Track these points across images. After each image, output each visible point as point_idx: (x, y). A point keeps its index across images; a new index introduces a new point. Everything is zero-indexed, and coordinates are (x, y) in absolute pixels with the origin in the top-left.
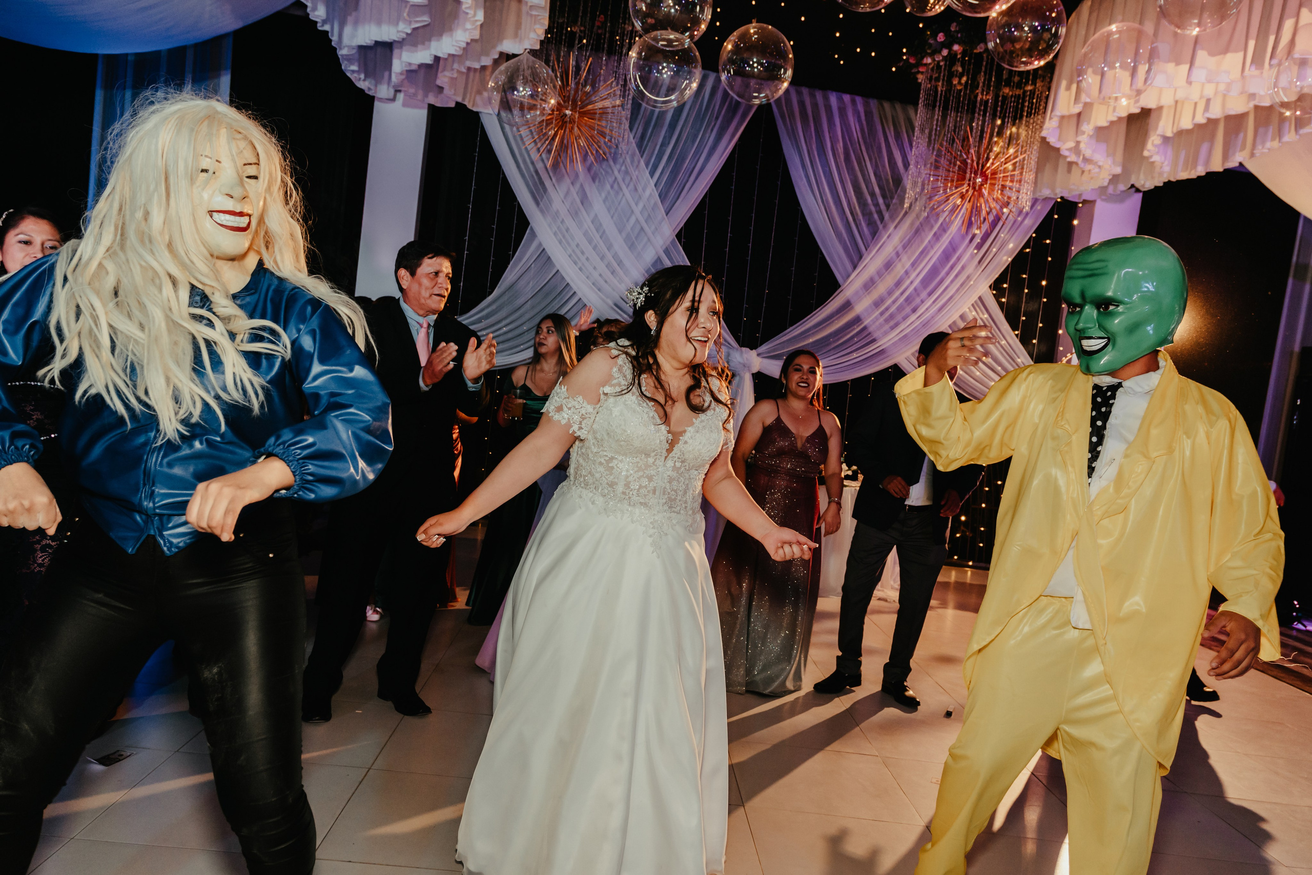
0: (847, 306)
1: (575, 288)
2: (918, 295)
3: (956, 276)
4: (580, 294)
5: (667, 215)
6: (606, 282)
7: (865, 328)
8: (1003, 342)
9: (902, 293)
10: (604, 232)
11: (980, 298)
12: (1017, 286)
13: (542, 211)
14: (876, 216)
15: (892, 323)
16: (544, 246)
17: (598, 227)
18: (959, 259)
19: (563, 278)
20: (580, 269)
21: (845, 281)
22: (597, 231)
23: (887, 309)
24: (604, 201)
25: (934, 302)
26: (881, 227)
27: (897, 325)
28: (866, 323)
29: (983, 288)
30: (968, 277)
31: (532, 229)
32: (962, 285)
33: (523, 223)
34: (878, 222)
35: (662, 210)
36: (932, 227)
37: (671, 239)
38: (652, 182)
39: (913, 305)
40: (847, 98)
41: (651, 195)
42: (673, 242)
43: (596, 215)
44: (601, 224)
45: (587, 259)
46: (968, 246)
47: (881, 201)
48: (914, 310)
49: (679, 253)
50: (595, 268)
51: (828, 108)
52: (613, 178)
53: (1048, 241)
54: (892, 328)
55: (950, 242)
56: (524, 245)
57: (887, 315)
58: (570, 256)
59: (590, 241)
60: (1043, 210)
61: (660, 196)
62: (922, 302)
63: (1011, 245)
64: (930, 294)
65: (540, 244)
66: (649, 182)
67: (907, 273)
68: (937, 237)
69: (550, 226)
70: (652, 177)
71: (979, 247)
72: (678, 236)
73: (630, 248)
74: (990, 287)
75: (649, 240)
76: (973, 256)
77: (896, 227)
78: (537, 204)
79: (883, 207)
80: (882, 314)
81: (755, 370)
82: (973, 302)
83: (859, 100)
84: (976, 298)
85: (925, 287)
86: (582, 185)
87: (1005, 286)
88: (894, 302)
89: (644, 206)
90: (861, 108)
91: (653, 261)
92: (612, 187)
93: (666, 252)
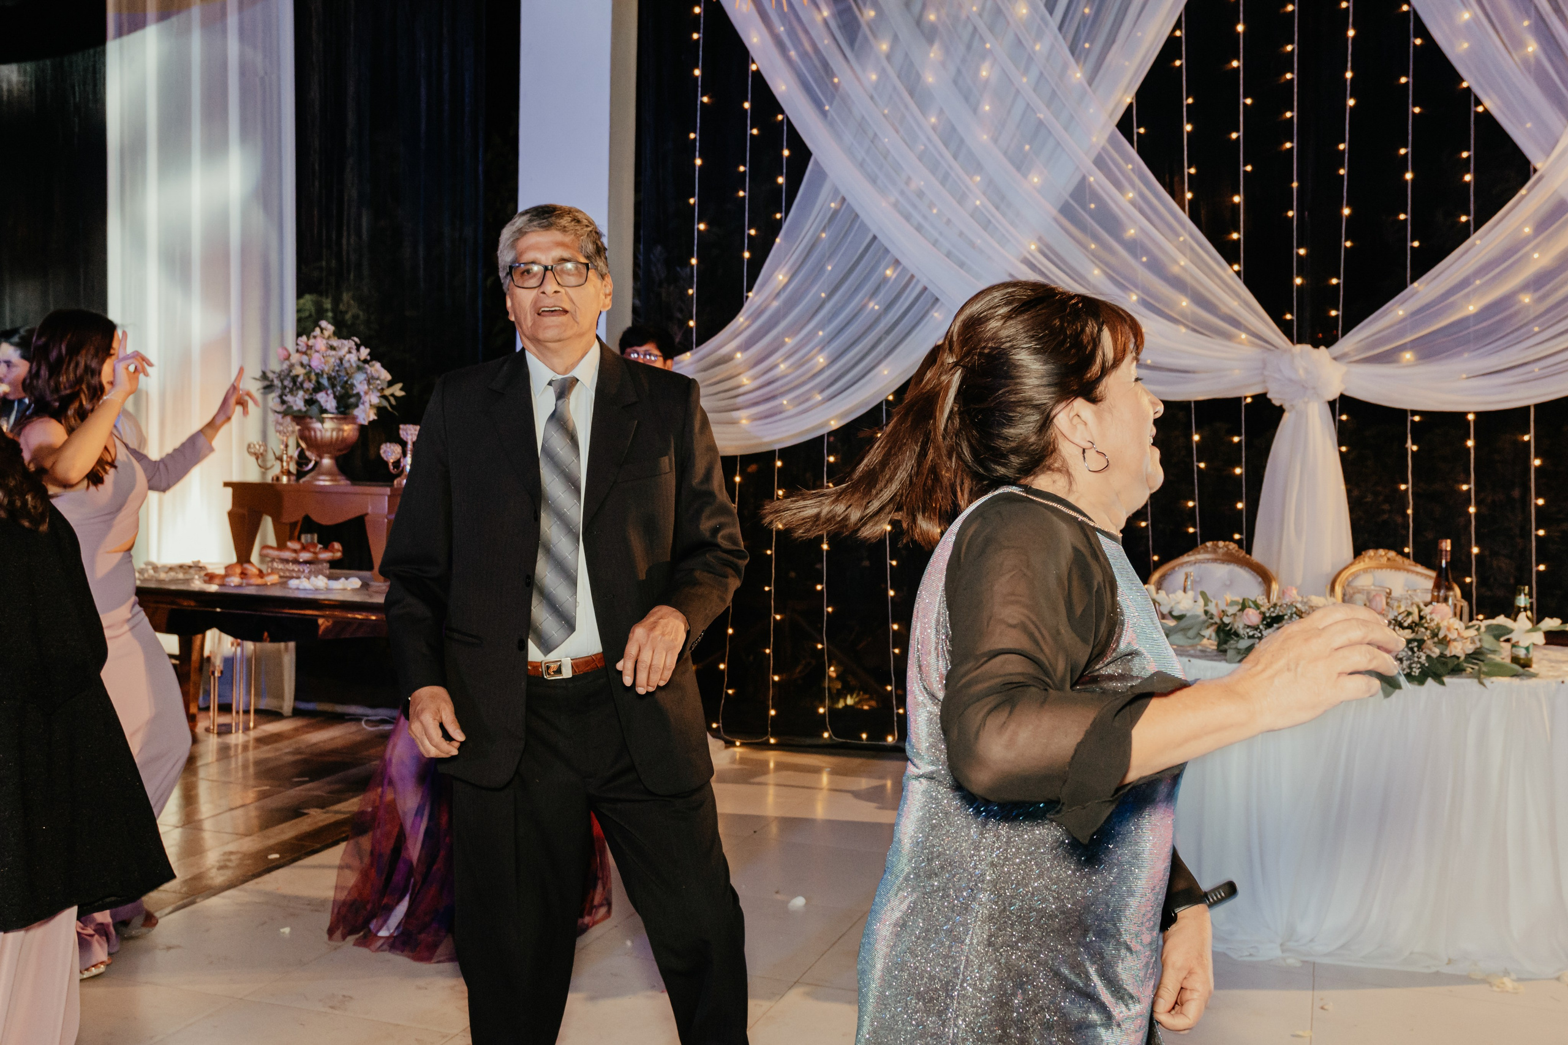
1: (913, 270)
4: (923, 277)
5: (1090, 84)
6: (972, 245)
10: (962, 141)
13: (831, 125)
16: (843, 192)
17: (951, 136)
19: (887, 251)
20: (919, 228)
21: (1548, 155)
22: (946, 145)
24: (955, 82)
31: (817, 163)
33: (802, 154)
35: (1078, 75)
37: (1106, 135)
38: (1054, 22)
41: (1052, 47)
42: (1111, 140)
43: (941, 111)
44: (954, 129)
45: (931, 204)
49: (1128, 160)
50: (948, 222)
52: (970, 28)
56: (804, 194)
58: (896, 205)
59: (934, 167)
65: (836, 191)
66: (1046, 24)
69: (850, 152)
70: (1051, 13)
72: (1124, 126)
73: (1019, 169)
75: (1058, 144)
78: (824, 114)
81: (1334, 394)
86: (907, 55)
89: (1041, 74)
91: (1071, 187)
92: (969, 47)
93: (1100, 162)
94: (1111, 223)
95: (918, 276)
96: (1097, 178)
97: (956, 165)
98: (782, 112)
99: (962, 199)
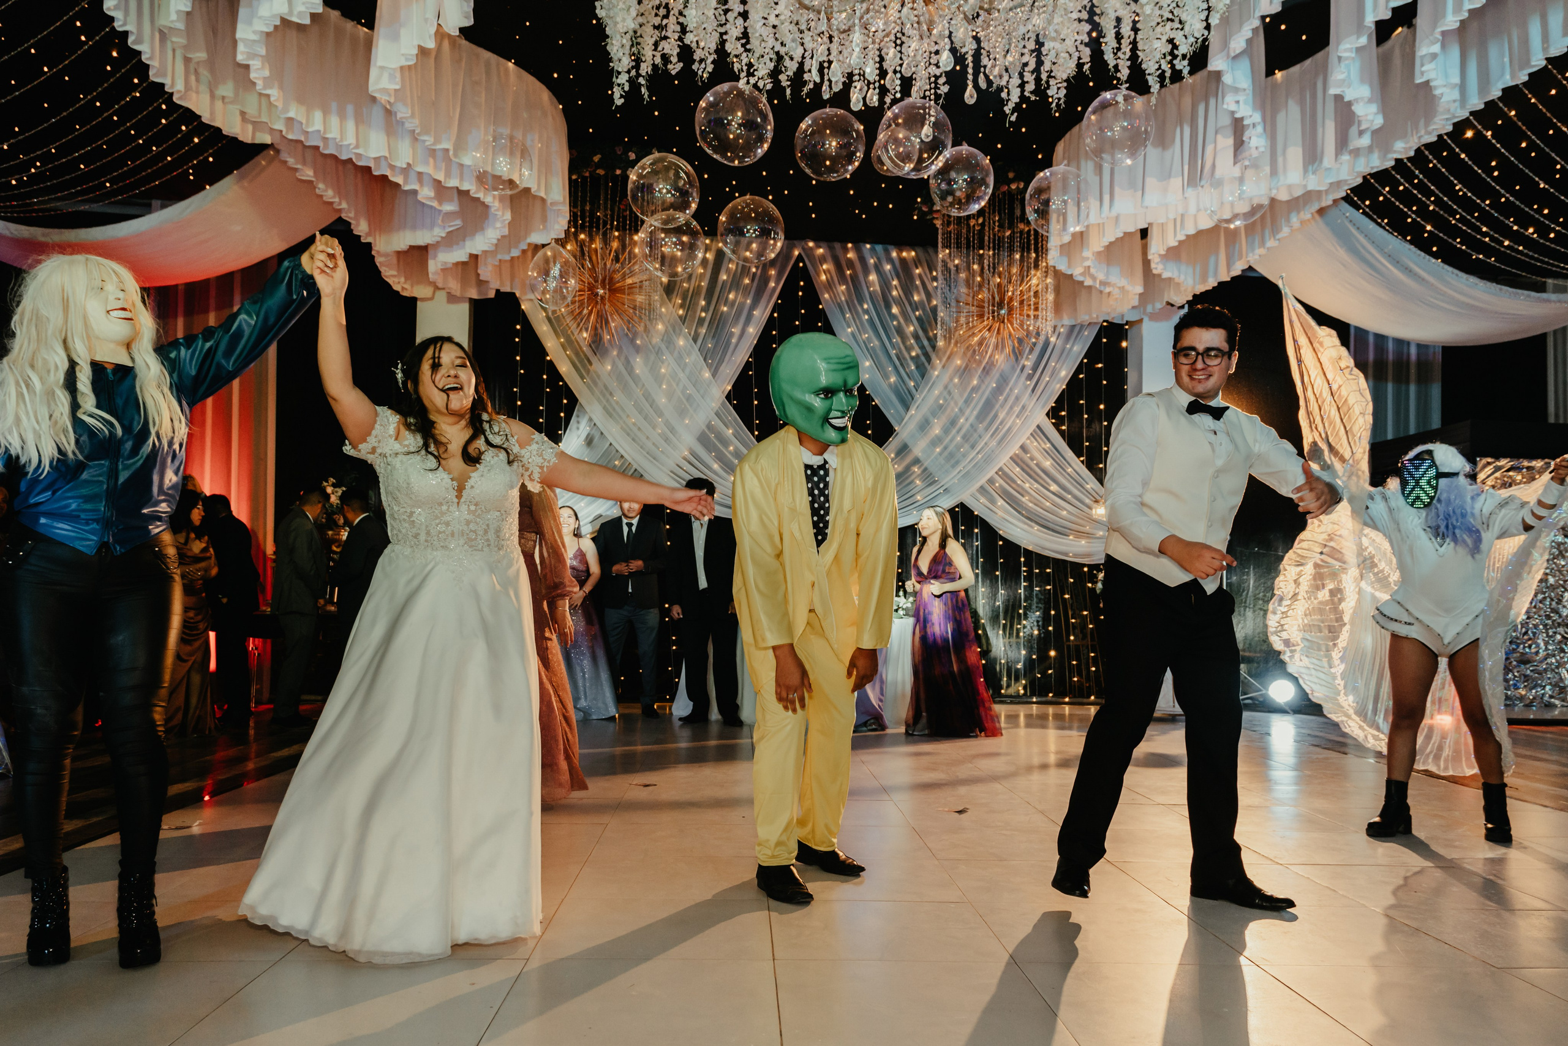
0: (903, 450)
1: (630, 460)
2: (975, 430)
3: (1011, 408)
4: (635, 466)
5: (714, 378)
6: (659, 450)
7: (926, 469)
8: (1070, 470)
9: (958, 432)
10: (654, 401)
11: (1038, 427)
12: (1075, 413)
13: (589, 387)
14: (923, 358)
15: (953, 461)
16: (596, 421)
17: (647, 396)
18: (1011, 390)
19: (617, 451)
20: (633, 440)
21: (899, 424)
22: (647, 400)
23: (945, 448)
24: (650, 373)
25: (992, 435)
26: (929, 367)
27: (957, 463)
28: (926, 464)
29: (1040, 417)
30: (1023, 407)
31: (581, 406)
32: (1017, 416)
33: (573, 401)
34: (926, 364)
35: (707, 375)
36: (980, 362)
37: (721, 402)
38: (696, 348)
39: (972, 440)
40: (879, 248)
41: (696, 360)
42: (723, 404)
44: (649, 394)
45: (639, 429)
46: (1019, 377)
47: (926, 343)
48: (973, 447)
49: (730, 415)
50: (648, 438)
51: (862, 260)
53: (1100, 365)
54: (953, 466)
55: (1001, 375)
56: (574, 422)
57: (946, 453)
58: (622, 428)
59: (640, 412)
60: (1089, 335)
61: (705, 360)
62: (980, 437)
63: (1063, 373)
64: (987, 429)
65: (591, 419)
66: (693, 349)
67: (961, 410)
68: (987, 371)
69: (599, 401)
70: (695, 344)
71: (1030, 377)
72: (728, 397)
73: (680, 416)
74: (1048, 414)
75: (698, 405)
76: (1026, 387)
77: (943, 367)
79: (929, 349)
80: (940, 454)
82: (1031, 431)
83: (890, 247)
84: (1034, 427)
85: (981, 423)
86: (626, 358)
87: (1063, 413)
88: (951, 441)
89: (691, 371)
90: (894, 254)
91: (704, 425)
92: (656, 357)
93: (717, 414)
94: (725, 443)
95: (633, 463)
96: (716, 422)
97: (651, 411)
98: (562, 379)
99: (654, 428)
